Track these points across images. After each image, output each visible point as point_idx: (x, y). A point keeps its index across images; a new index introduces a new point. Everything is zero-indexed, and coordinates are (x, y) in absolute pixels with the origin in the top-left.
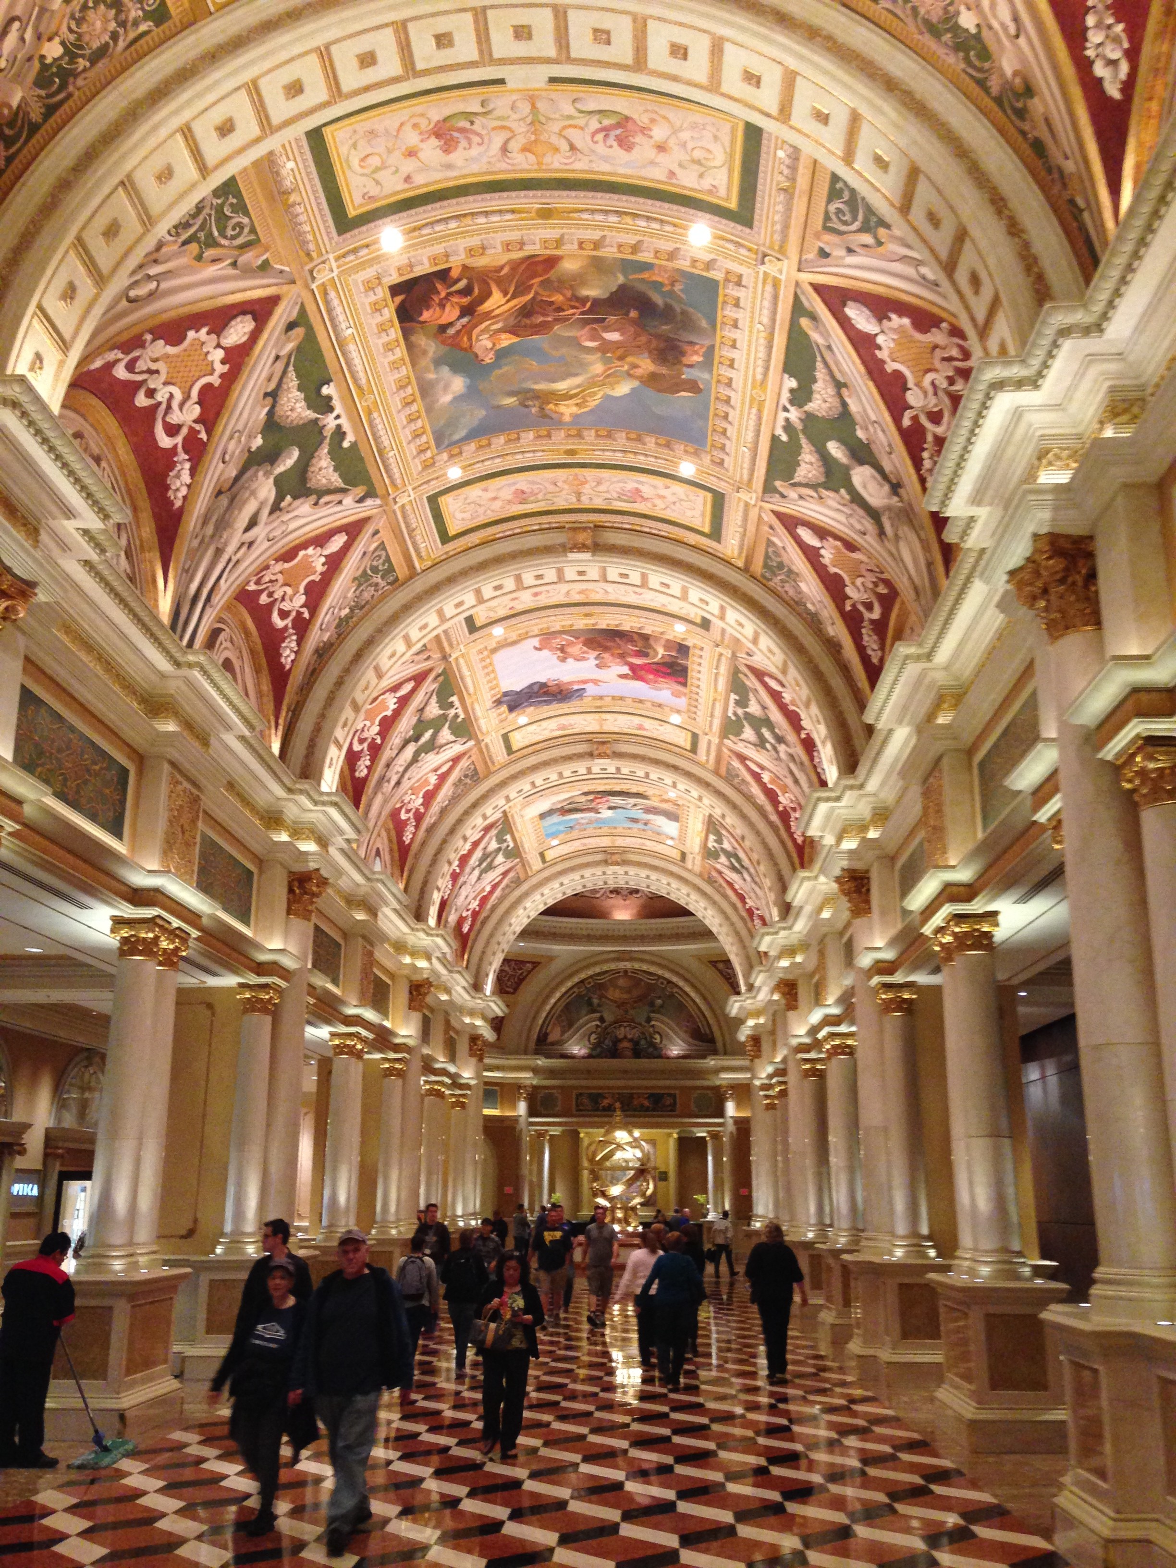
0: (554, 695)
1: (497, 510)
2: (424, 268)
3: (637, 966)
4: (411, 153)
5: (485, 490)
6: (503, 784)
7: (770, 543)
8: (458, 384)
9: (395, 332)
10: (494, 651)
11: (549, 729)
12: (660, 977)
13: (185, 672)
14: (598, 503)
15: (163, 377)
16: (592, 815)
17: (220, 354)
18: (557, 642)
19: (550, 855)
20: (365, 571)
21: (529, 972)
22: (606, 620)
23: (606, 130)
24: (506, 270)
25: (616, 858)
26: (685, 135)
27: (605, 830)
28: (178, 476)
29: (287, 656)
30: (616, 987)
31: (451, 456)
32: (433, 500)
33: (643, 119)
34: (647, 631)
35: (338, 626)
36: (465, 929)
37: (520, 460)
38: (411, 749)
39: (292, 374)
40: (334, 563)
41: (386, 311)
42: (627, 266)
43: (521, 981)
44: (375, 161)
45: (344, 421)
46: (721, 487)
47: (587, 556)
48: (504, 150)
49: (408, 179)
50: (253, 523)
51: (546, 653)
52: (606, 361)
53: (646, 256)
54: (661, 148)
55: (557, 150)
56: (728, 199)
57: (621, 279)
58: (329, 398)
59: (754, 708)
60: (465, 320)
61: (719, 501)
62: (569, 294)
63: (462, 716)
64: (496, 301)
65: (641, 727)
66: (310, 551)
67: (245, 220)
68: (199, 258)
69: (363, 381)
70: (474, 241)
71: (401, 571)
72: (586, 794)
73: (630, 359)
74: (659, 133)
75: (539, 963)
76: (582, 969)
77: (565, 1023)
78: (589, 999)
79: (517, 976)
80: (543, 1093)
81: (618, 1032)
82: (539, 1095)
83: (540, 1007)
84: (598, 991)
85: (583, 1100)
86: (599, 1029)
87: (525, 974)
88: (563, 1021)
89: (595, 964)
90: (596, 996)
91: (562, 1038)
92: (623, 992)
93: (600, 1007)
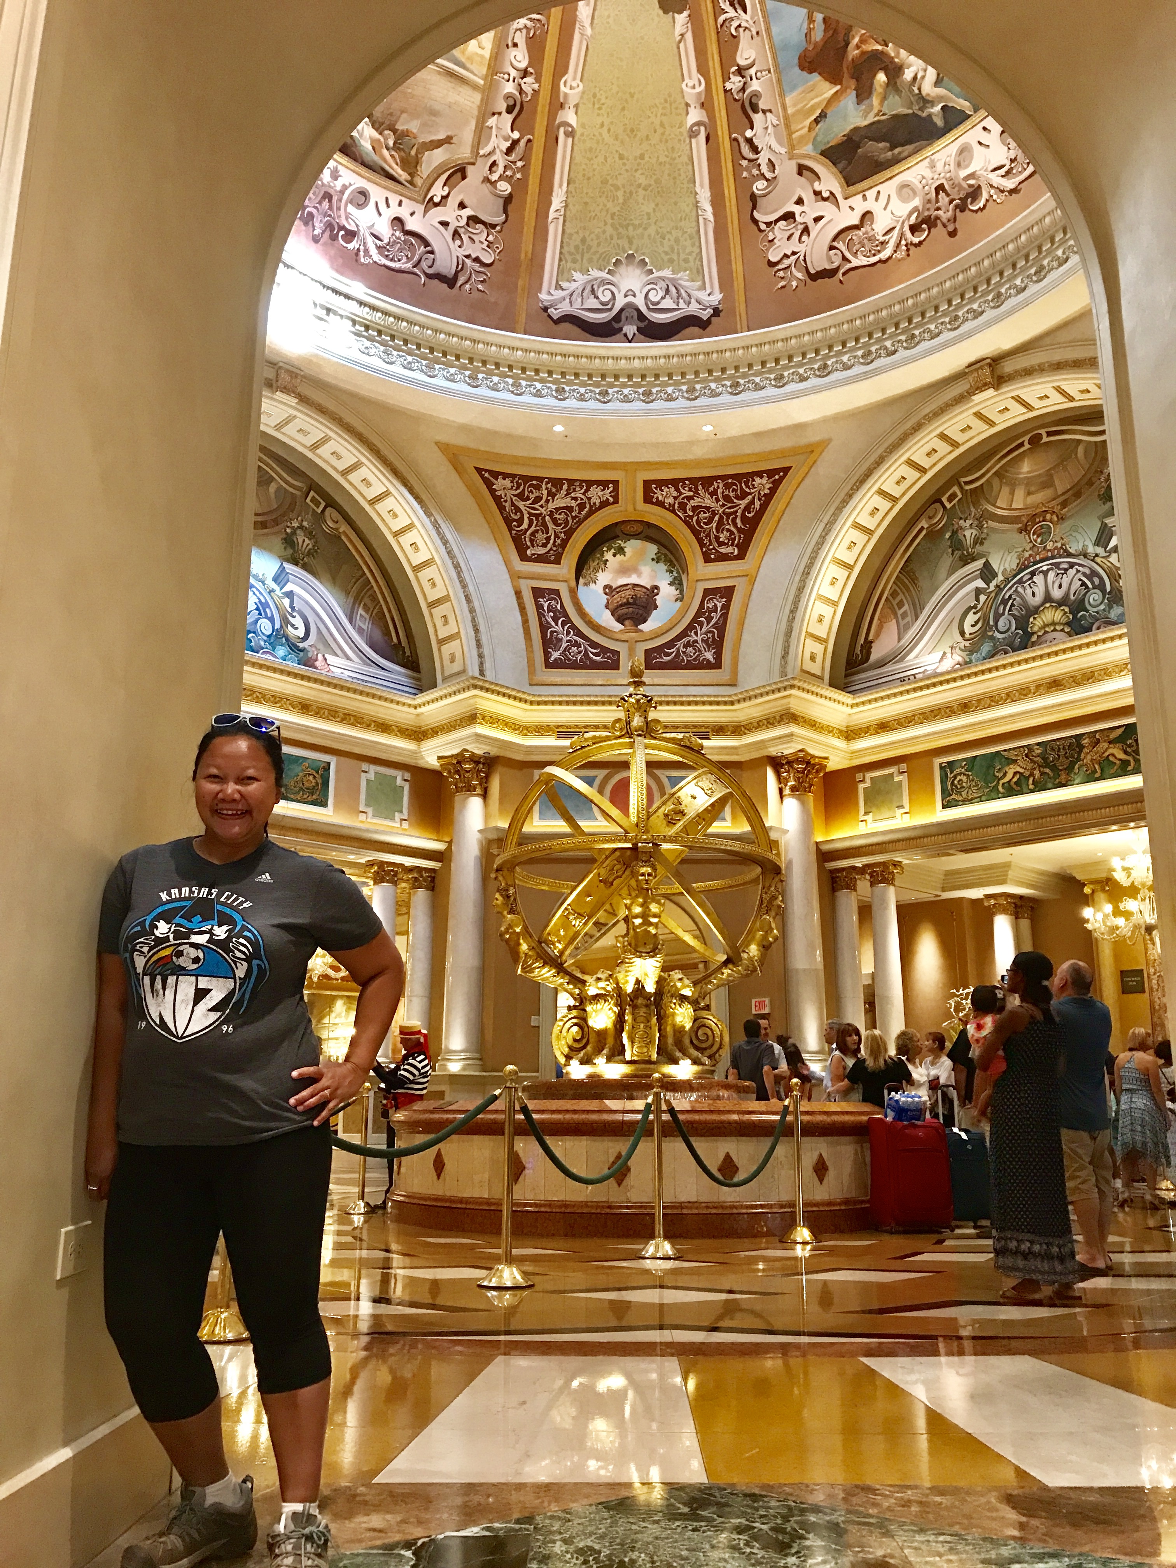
30: (1015, 483)
75: (786, 470)
76: (891, 452)
77: (906, 607)
78: (954, 533)
79: (739, 514)
80: (868, 780)
81: (1029, 591)
82: (861, 786)
83: (807, 573)
84: (973, 509)
85: (958, 778)
86: (982, 598)
87: (757, 504)
88: (901, 605)
89: (917, 428)
90: (969, 522)
91: (902, 643)
92: (1033, 489)
93: (982, 543)
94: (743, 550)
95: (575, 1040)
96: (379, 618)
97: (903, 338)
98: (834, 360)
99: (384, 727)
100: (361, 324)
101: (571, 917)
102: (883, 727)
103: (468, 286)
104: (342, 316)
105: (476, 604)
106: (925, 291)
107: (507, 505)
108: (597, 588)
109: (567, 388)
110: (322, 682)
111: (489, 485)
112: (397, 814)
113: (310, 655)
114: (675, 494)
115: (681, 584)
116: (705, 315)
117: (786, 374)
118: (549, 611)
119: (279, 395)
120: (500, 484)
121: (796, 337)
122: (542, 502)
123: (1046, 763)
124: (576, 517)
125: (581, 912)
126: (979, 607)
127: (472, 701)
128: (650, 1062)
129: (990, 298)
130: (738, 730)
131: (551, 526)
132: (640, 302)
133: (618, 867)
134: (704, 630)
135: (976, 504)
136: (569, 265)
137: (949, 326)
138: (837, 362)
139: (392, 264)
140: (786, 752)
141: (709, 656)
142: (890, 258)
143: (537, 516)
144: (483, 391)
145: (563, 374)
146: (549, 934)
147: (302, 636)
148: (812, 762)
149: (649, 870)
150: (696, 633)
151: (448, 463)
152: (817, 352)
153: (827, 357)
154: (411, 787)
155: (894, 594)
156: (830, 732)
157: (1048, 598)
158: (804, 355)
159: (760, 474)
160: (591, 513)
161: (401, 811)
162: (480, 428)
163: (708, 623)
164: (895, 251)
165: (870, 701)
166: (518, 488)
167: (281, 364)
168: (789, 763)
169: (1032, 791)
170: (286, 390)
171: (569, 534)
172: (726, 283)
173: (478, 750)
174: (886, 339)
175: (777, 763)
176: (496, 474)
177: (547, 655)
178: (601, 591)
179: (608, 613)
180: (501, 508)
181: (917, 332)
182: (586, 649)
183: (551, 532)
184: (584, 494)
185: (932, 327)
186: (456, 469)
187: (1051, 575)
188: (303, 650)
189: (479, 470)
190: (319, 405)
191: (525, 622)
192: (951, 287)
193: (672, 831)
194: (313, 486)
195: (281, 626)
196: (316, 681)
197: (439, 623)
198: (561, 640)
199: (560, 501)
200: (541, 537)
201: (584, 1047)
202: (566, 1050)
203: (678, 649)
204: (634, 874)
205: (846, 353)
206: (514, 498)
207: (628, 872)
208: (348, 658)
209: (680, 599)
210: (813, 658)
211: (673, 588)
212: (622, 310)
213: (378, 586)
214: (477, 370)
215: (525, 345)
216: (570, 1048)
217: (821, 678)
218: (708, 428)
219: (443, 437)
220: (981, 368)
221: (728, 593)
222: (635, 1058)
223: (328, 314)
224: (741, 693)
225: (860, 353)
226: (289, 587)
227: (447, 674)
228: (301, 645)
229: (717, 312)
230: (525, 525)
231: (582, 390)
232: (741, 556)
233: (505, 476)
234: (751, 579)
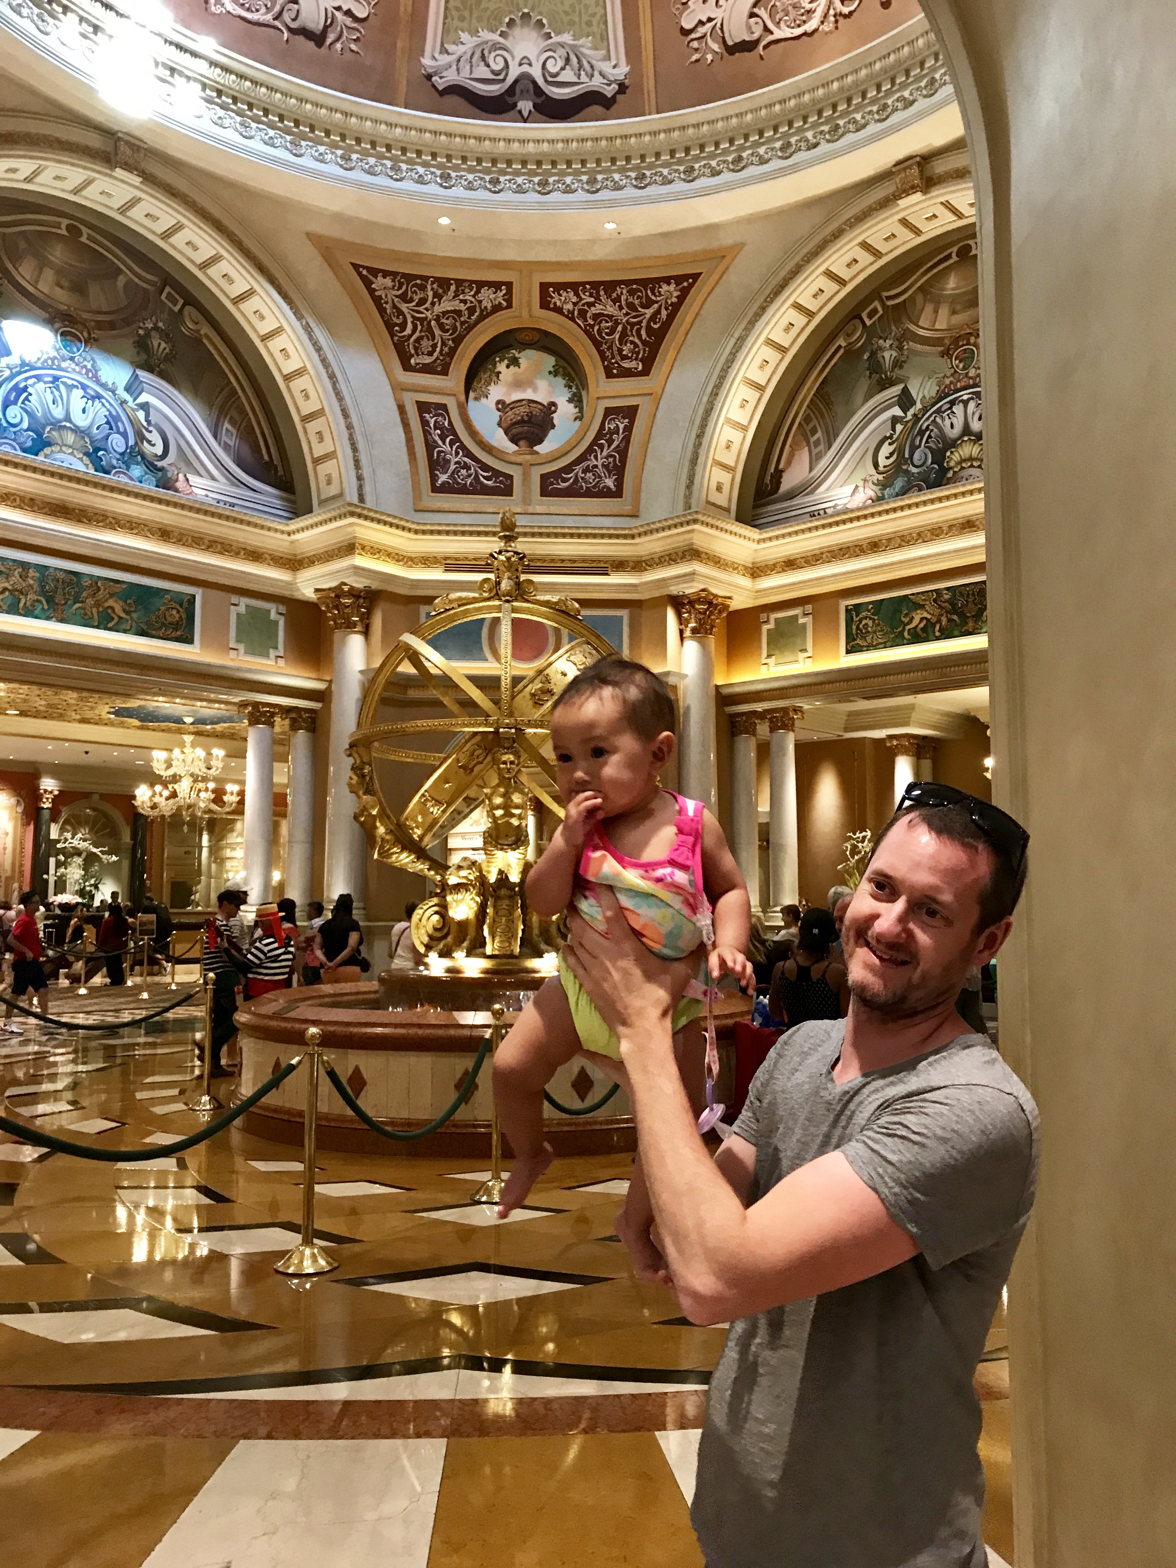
21: (676, 308)
43: (659, 333)
75: (696, 276)
76: (808, 261)
77: (819, 434)
78: (873, 354)
79: (644, 324)
80: (772, 621)
81: (947, 422)
82: (765, 628)
83: (715, 394)
84: (893, 328)
85: (864, 622)
86: (899, 427)
87: (664, 313)
88: (814, 431)
89: (837, 235)
90: (889, 342)
91: (813, 474)
92: (958, 307)
93: (901, 367)
94: (648, 365)
95: (435, 929)
96: (247, 433)
97: (826, 128)
98: (750, 152)
99: (255, 555)
100: (212, 89)
101: (429, 804)
102: (790, 564)
103: (338, 46)
104: (188, 78)
105: (354, 419)
106: (851, 73)
107: (388, 307)
108: (489, 403)
109: (453, 174)
110: (183, 507)
111: (368, 284)
112: (271, 651)
113: (169, 475)
114: (574, 299)
115: (580, 401)
116: (610, 91)
117: (697, 166)
118: (436, 428)
119: (119, 172)
120: (380, 282)
121: (708, 123)
122: (428, 305)
123: (954, 609)
124: (465, 322)
125: (439, 798)
126: (895, 437)
127: (350, 529)
128: (512, 956)
129: (923, 84)
130: (638, 565)
131: (437, 332)
132: (536, 73)
133: (479, 752)
134: (605, 453)
135: (898, 321)
136: (456, 23)
137: (876, 117)
138: (752, 154)
139: (249, 16)
140: (687, 592)
141: (610, 482)
142: (816, 30)
143: (422, 320)
144: (357, 175)
145: (449, 157)
146: (407, 819)
147: (160, 452)
148: (715, 602)
149: (512, 757)
150: (596, 459)
151: (320, 258)
152: (731, 141)
153: (742, 148)
154: (286, 622)
155: (807, 419)
156: (734, 569)
157: (967, 430)
158: (717, 145)
159: (667, 280)
160: (482, 318)
161: (276, 648)
162: (357, 218)
163: (609, 446)
164: (822, 23)
165: (777, 537)
166: (400, 288)
167: (120, 135)
168: (691, 603)
169: (938, 639)
170: (128, 167)
171: (458, 341)
172: (633, 52)
173: (359, 583)
174: (808, 129)
175: (678, 603)
176: (374, 272)
177: (433, 478)
178: (493, 406)
179: (501, 431)
180: (382, 311)
181: (841, 122)
182: (476, 472)
183: (438, 340)
184: (474, 296)
185: (858, 116)
186: (329, 265)
187: (972, 405)
188: (162, 469)
189: (356, 267)
190: (169, 185)
191: (409, 440)
192: (881, 69)
193: (537, 714)
194: (168, 280)
195: (136, 443)
196: (175, 505)
197: (314, 439)
198: (449, 461)
199: (447, 305)
200: (426, 344)
201: (445, 937)
202: (426, 939)
203: (576, 475)
204: (495, 762)
205: (763, 144)
206: (396, 300)
207: (489, 758)
208: (213, 478)
209: (579, 418)
210: (719, 489)
211: (572, 405)
212: (516, 82)
213: (247, 399)
214: (349, 149)
215: (404, 121)
216: (431, 937)
217: (727, 510)
218: (610, 226)
219: (313, 227)
220: (910, 167)
221: (630, 413)
222: (497, 953)
223: (172, 75)
224: (642, 526)
225: (778, 145)
226: (144, 398)
227: (323, 497)
228: (159, 464)
229: (622, 88)
230: (408, 331)
231: (470, 177)
232: (646, 372)
233: (386, 274)
234: (656, 398)
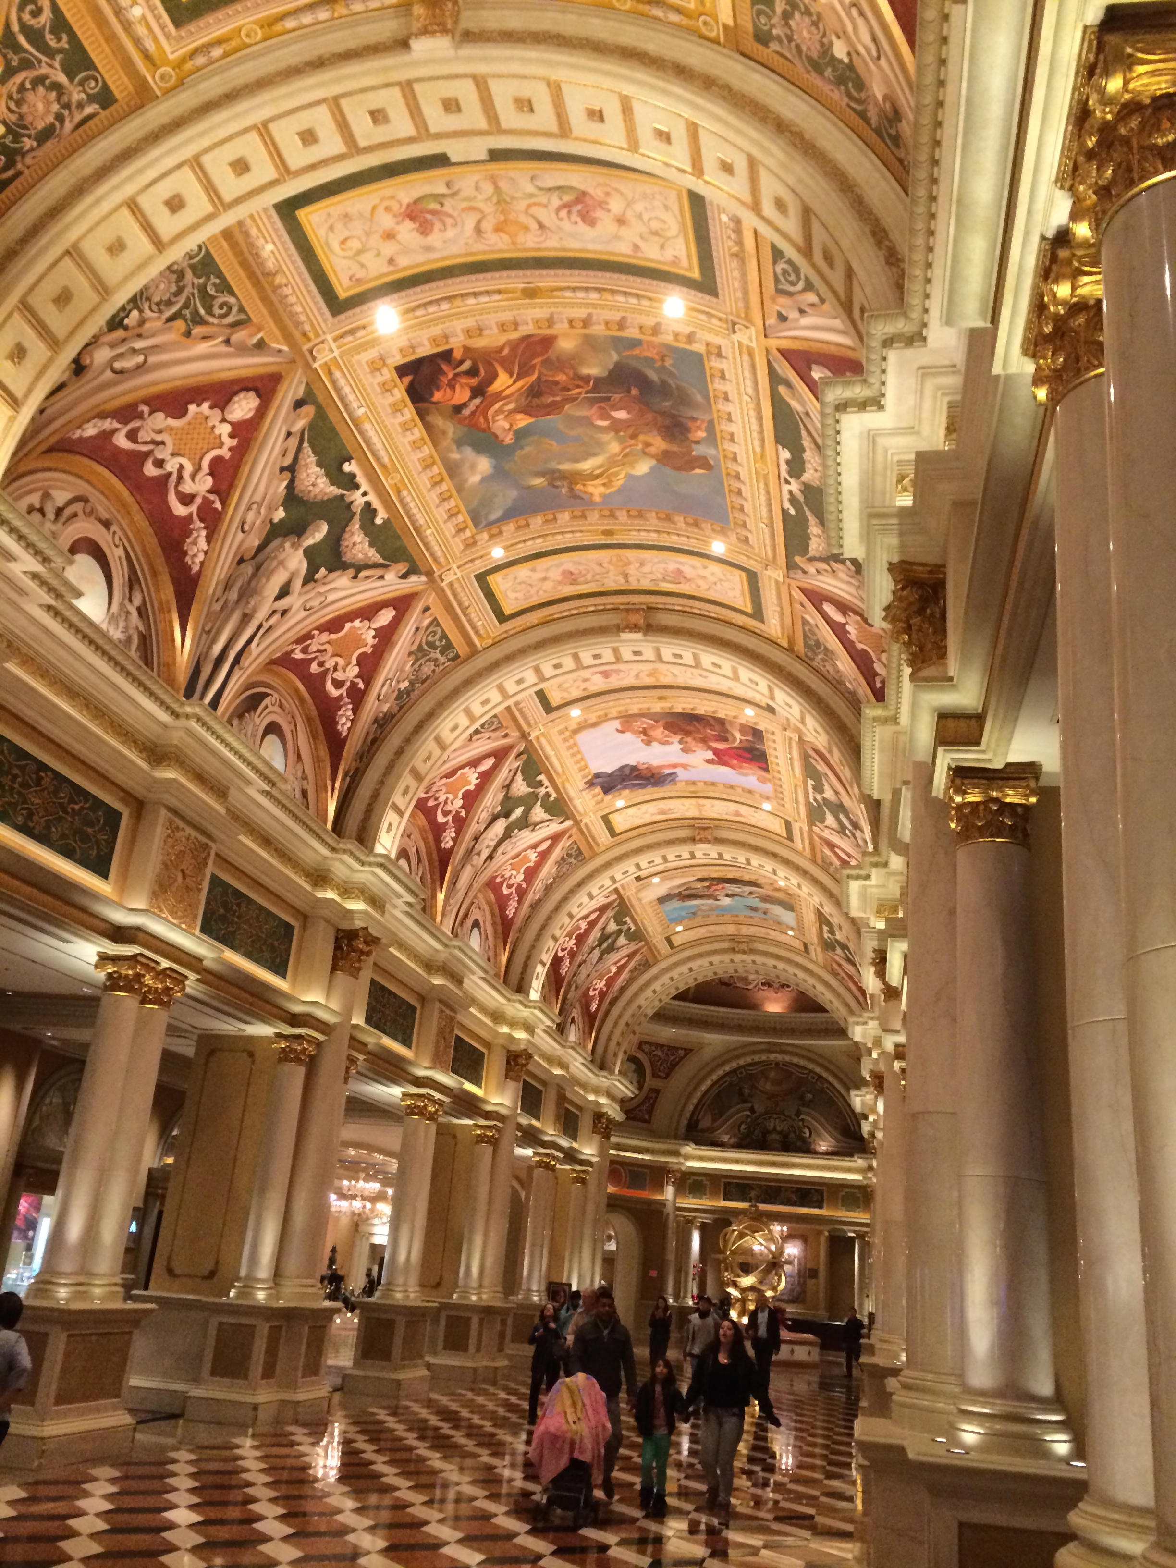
0: (647, 779)
1: (548, 591)
2: (425, 350)
3: (787, 1058)
4: (390, 236)
5: (533, 570)
6: (608, 865)
7: (805, 622)
8: (484, 465)
9: (409, 412)
10: (576, 732)
11: (648, 813)
12: (811, 1071)
13: (182, 722)
14: (646, 585)
15: (170, 448)
16: (711, 901)
17: (226, 429)
18: (638, 724)
19: (677, 940)
20: (420, 646)
21: (682, 1058)
22: (682, 704)
23: (567, 206)
24: (506, 351)
25: (743, 946)
26: (639, 207)
27: (727, 918)
28: (195, 543)
29: (343, 723)
30: (767, 1078)
31: (492, 536)
32: (481, 578)
33: (598, 193)
34: (721, 715)
35: (399, 698)
36: (593, 1008)
37: (559, 541)
38: (500, 826)
39: (307, 449)
40: (386, 636)
41: (396, 391)
42: (618, 343)
43: (673, 1066)
44: (355, 244)
45: (372, 498)
46: (752, 565)
47: (638, 636)
48: (478, 230)
49: (391, 261)
50: (284, 592)
51: (628, 735)
52: (621, 441)
53: (632, 333)
54: (621, 221)
55: (526, 228)
56: (690, 269)
57: (615, 357)
58: (353, 476)
59: (829, 794)
60: (477, 401)
61: (753, 578)
62: (571, 373)
63: (554, 796)
64: (503, 381)
65: (738, 814)
66: (357, 623)
67: (232, 300)
68: (188, 334)
69: (386, 460)
70: (470, 322)
71: (461, 648)
72: (701, 880)
73: (642, 437)
74: (616, 206)
75: (692, 1050)
78: (741, 1091)
79: (670, 1062)
80: (692, 1179)
81: (768, 1124)
82: (688, 1181)
85: (732, 1190)
86: (749, 1119)
87: (678, 1059)
88: (714, 1109)
90: (747, 1088)
91: (713, 1126)
92: (774, 1084)
93: (751, 1098)
94: (668, 1075)
114: (648, 1048)
115: (640, 1083)
126: (747, 1122)
134: (647, 1105)
135: (751, 1082)
141: (647, 1117)
150: (643, 1106)
155: (711, 1103)
156: (682, 1157)
157: (775, 1129)
159: (681, 1048)
163: (649, 1103)
175: (669, 1171)
187: (777, 1120)
203: (636, 1112)
211: (637, 1084)
221: (658, 1092)
232: (666, 1078)
234: (668, 1086)
